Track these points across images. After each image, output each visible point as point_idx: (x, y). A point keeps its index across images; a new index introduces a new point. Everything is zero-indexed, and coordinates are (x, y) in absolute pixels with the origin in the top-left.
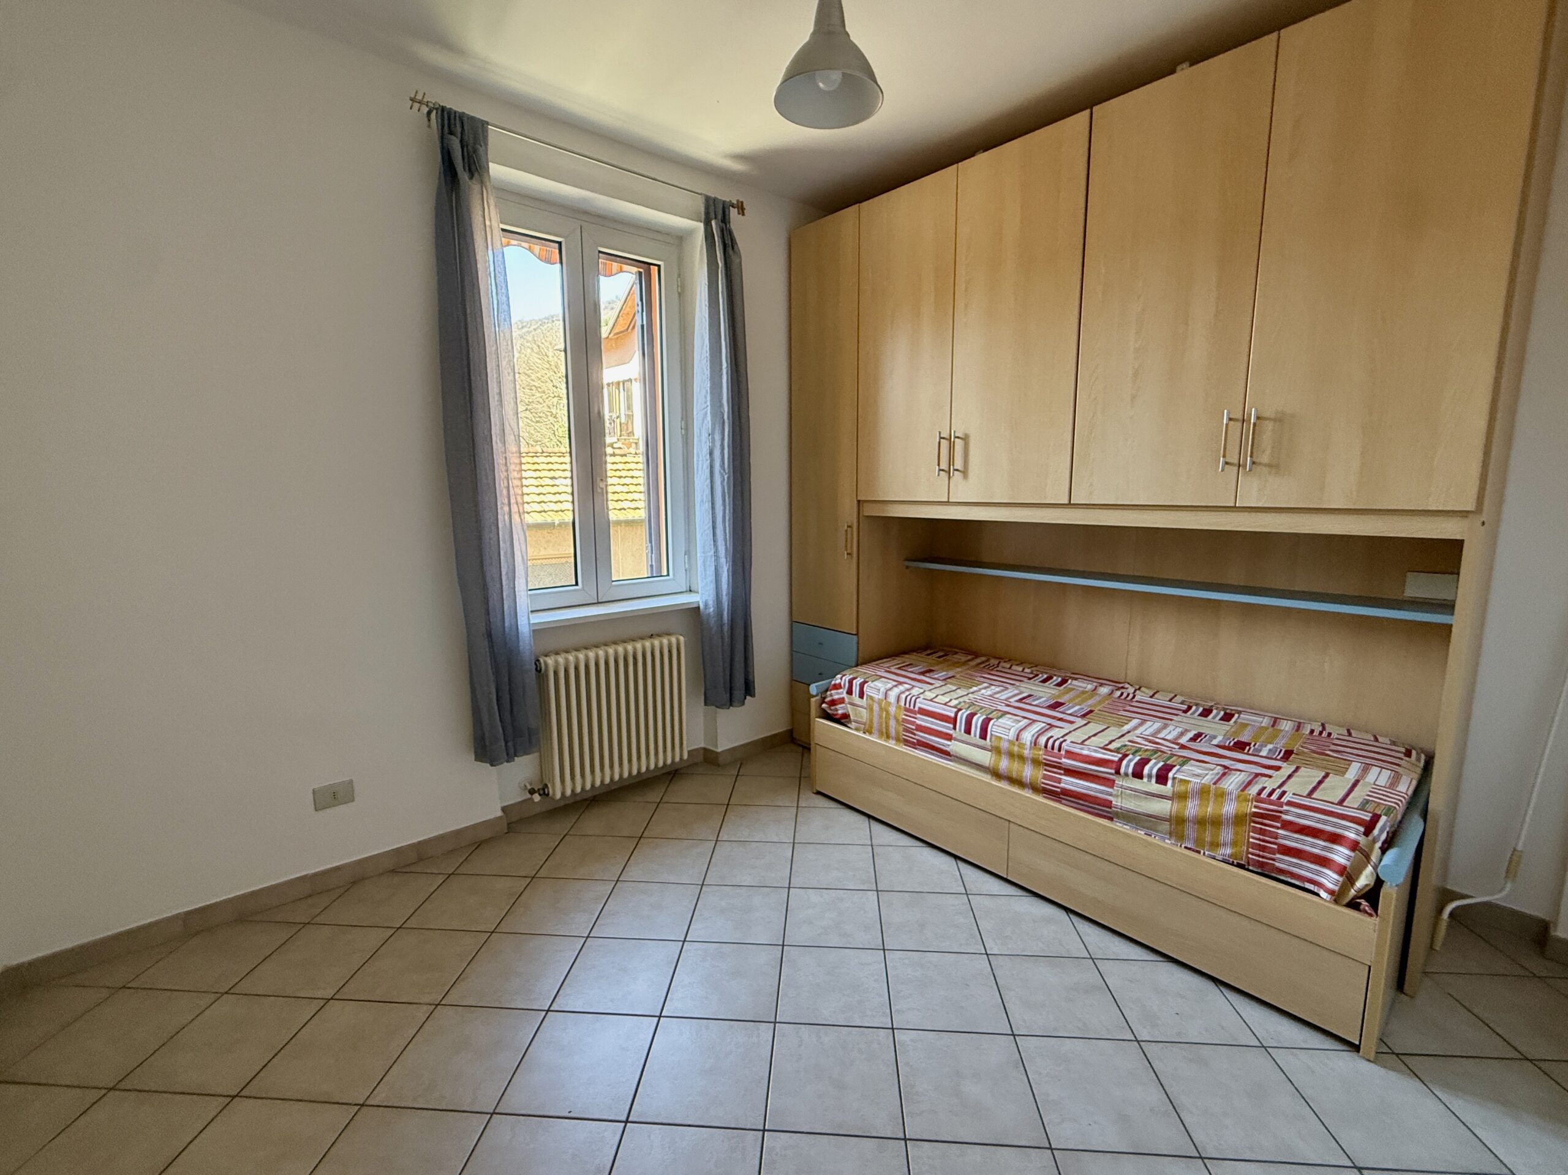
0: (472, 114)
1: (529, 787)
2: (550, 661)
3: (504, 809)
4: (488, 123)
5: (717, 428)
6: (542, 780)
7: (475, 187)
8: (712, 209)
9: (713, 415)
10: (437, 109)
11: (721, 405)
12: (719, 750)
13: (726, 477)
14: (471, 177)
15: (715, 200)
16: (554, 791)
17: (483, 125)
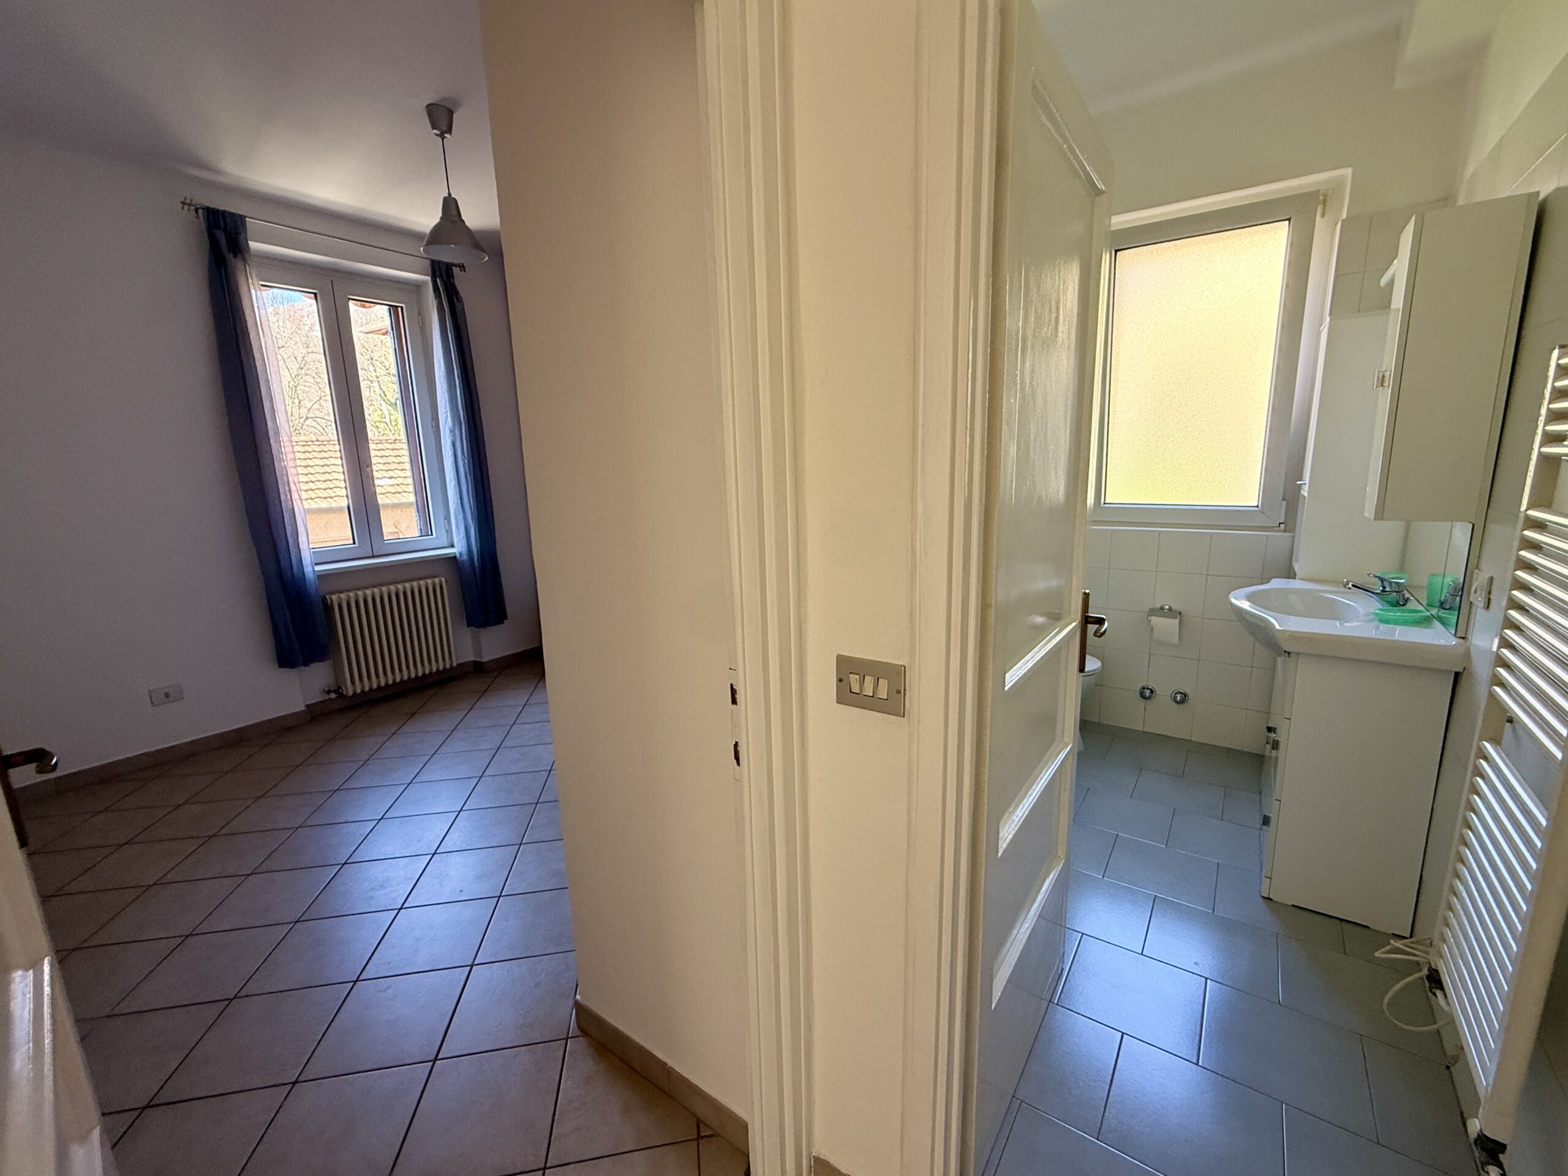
0: (232, 211)
1: (326, 689)
2: (334, 597)
3: (307, 706)
4: (245, 217)
5: (456, 426)
6: (337, 682)
7: (239, 264)
8: (437, 268)
9: (453, 418)
10: (202, 209)
11: (458, 410)
12: (485, 660)
13: (466, 461)
14: (235, 256)
15: (439, 262)
16: (346, 689)
17: (241, 218)
